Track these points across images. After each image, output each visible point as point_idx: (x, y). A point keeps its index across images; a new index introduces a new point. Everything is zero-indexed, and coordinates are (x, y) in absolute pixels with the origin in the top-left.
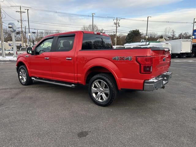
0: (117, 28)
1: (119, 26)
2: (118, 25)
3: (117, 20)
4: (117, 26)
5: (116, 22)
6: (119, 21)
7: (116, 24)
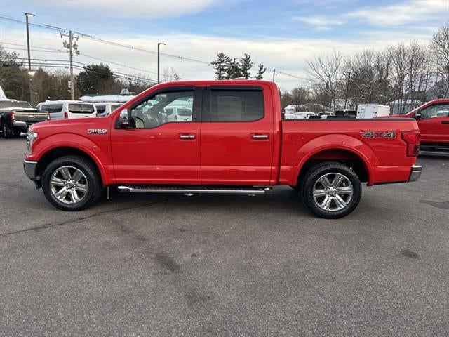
0: (71, 57)
1: (78, 53)
2: (73, 50)
3: (70, 36)
4: (71, 52)
5: (68, 42)
6: (75, 39)
7: (69, 47)
